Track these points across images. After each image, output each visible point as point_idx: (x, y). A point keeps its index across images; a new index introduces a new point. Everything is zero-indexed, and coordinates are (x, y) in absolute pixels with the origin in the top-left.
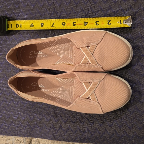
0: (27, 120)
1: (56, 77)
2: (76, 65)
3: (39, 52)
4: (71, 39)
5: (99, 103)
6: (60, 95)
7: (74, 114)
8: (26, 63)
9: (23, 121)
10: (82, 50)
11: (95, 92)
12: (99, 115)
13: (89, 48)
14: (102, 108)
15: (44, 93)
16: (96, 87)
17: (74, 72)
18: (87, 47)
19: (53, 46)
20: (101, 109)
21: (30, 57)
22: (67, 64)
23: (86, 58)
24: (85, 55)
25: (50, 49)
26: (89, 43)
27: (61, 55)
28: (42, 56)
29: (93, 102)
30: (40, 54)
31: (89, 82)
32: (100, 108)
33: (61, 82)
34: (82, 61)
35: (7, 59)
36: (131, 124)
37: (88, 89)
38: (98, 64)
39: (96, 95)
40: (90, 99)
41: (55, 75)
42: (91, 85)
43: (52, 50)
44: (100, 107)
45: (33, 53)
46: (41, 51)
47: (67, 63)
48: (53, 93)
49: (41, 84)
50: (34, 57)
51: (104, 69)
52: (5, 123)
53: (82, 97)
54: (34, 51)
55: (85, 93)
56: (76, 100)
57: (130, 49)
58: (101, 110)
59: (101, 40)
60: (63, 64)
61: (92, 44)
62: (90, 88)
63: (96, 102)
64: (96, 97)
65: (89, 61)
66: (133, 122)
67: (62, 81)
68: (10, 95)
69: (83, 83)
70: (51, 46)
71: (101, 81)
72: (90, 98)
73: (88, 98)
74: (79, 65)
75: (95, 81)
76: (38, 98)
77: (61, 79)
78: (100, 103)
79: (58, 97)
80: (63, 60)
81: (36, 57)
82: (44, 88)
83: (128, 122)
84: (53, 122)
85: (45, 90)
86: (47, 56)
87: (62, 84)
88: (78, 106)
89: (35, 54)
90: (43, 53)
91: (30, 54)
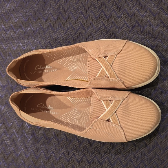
0: (32, 159)
1: (68, 97)
2: (91, 79)
3: (47, 66)
4: (85, 49)
5: (122, 128)
6: (72, 119)
7: (90, 152)
9: (26, 160)
10: (98, 61)
11: (117, 113)
12: (122, 144)
13: (107, 58)
15: (53, 116)
16: (118, 106)
18: (105, 57)
19: (63, 58)
20: (124, 135)
21: (35, 72)
22: (79, 80)
23: (103, 70)
24: (102, 67)
25: (59, 62)
26: (108, 53)
27: (73, 68)
28: (49, 71)
29: (114, 125)
30: (48, 69)
31: (110, 101)
32: (123, 134)
33: (75, 102)
34: (99, 74)
35: (7, 72)
37: (108, 109)
38: (118, 78)
39: (118, 116)
40: (111, 122)
42: (112, 104)
43: (62, 64)
44: (123, 132)
45: (39, 67)
46: (49, 65)
47: (80, 78)
48: (63, 116)
49: (50, 106)
50: (40, 72)
51: (125, 84)
52: (3, 162)
53: (100, 119)
54: (41, 65)
55: (104, 113)
56: (93, 122)
57: (157, 60)
58: (124, 137)
59: (121, 49)
61: (110, 54)
62: (110, 107)
63: (118, 125)
64: (118, 119)
65: (107, 73)
66: (166, 163)
67: (75, 101)
68: (11, 126)
69: (102, 101)
70: (61, 58)
71: (125, 99)
72: (111, 120)
73: (108, 120)
74: (94, 79)
75: (117, 99)
76: (45, 121)
77: (74, 99)
78: (122, 126)
79: (70, 122)
80: (75, 76)
81: (43, 72)
82: (53, 110)
83: (159, 163)
84: (64, 162)
85: (54, 113)
86: (56, 70)
87: (75, 105)
88: (96, 131)
89: (42, 68)
90: (51, 68)
91: (36, 69)
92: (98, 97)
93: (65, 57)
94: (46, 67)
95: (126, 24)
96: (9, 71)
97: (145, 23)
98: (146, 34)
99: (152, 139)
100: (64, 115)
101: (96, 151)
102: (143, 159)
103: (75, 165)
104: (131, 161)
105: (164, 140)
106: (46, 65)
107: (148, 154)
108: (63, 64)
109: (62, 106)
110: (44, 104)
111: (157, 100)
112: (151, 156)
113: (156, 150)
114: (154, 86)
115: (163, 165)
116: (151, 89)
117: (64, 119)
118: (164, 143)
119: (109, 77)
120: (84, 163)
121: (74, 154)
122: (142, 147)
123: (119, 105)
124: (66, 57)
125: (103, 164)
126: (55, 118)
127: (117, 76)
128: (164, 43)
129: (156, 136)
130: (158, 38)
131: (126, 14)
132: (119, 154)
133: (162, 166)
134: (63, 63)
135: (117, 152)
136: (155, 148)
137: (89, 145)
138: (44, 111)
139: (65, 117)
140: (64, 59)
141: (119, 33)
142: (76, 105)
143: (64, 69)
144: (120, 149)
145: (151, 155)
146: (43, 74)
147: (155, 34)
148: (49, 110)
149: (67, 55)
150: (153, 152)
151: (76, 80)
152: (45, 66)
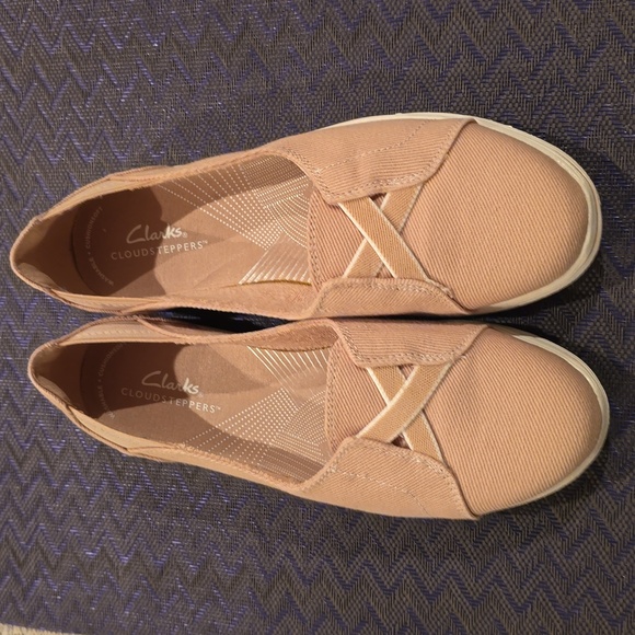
0: (142, 567)
1: (253, 347)
2: (324, 285)
3: (168, 228)
4: (298, 163)
5: (449, 468)
7: (347, 548)
8: (111, 283)
9: (121, 572)
10: (349, 214)
11: (428, 413)
13: (385, 201)
14: (465, 490)
15: (202, 420)
16: (433, 389)
17: (328, 320)
18: (374, 198)
19: (225, 195)
20: (459, 497)
21: (128, 254)
22: (291, 282)
23: (368, 250)
24: (363, 237)
25: (214, 213)
26: (385, 180)
27: (266, 236)
28: (179, 247)
29: (418, 459)
30: (173, 241)
31: (401, 367)
32: (457, 491)
33: (278, 368)
34: (352, 264)
35: (13, 268)
36: (621, 606)
37: (395, 400)
38: (427, 280)
39: (435, 427)
40: (407, 447)
41: (241, 335)
42: (410, 379)
43: (224, 219)
44: (455, 485)
45: (140, 233)
46: (177, 224)
47: (293, 275)
48: (239, 418)
49: (188, 380)
50: (144, 252)
51: (460, 299)
53: (365, 438)
54: (147, 227)
55: (379, 417)
56: (340, 449)
58: (461, 502)
59: (438, 161)
60: (274, 281)
61: (397, 184)
62: (401, 391)
63: (436, 460)
65: (385, 263)
67: (279, 362)
69: (371, 372)
70: (217, 198)
71: (457, 360)
72: (408, 440)
73: (397, 442)
75: (427, 359)
77: (274, 356)
78: (452, 463)
79: (265, 439)
80: (272, 265)
81: (156, 251)
82: (201, 395)
83: (606, 594)
84: (253, 580)
85: (205, 407)
86: (204, 245)
87: (280, 378)
88: (352, 480)
89: (151, 238)
90: (185, 235)
91: (128, 242)
92: (352, 357)
93: (232, 194)
94: (165, 234)
95: (471, 45)
96: (18, 261)
97: (546, 39)
98: (548, 86)
99: (578, 504)
100: (242, 416)
101: (367, 546)
102: (546, 579)
103: (293, 594)
104: (501, 586)
105: (627, 509)
106: (166, 226)
107: (564, 561)
108: (227, 221)
109: (233, 381)
110: (166, 375)
111: (596, 350)
112: (573, 566)
113: (595, 544)
114: (584, 297)
115: (621, 601)
116: (574, 309)
117: (243, 430)
118: (627, 518)
119: (393, 275)
120: (325, 587)
121: (288, 554)
122: (542, 534)
123: (436, 385)
124: (238, 192)
125: (397, 592)
126: (211, 426)
127: (425, 271)
128: (625, 118)
129: (592, 490)
130: (600, 101)
131: (467, 6)
132: (453, 555)
133: (618, 604)
134: (227, 214)
135: (446, 551)
136: (589, 539)
137: (340, 520)
138: (168, 400)
139: (246, 421)
140: (230, 201)
141: (443, 84)
142: (285, 377)
143: (232, 240)
144: (458, 538)
145: (576, 562)
146: (158, 260)
147: (584, 85)
148: (185, 395)
149: (240, 185)
150: (583, 551)
151: (279, 281)
152: (162, 228)
